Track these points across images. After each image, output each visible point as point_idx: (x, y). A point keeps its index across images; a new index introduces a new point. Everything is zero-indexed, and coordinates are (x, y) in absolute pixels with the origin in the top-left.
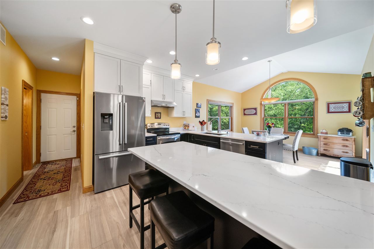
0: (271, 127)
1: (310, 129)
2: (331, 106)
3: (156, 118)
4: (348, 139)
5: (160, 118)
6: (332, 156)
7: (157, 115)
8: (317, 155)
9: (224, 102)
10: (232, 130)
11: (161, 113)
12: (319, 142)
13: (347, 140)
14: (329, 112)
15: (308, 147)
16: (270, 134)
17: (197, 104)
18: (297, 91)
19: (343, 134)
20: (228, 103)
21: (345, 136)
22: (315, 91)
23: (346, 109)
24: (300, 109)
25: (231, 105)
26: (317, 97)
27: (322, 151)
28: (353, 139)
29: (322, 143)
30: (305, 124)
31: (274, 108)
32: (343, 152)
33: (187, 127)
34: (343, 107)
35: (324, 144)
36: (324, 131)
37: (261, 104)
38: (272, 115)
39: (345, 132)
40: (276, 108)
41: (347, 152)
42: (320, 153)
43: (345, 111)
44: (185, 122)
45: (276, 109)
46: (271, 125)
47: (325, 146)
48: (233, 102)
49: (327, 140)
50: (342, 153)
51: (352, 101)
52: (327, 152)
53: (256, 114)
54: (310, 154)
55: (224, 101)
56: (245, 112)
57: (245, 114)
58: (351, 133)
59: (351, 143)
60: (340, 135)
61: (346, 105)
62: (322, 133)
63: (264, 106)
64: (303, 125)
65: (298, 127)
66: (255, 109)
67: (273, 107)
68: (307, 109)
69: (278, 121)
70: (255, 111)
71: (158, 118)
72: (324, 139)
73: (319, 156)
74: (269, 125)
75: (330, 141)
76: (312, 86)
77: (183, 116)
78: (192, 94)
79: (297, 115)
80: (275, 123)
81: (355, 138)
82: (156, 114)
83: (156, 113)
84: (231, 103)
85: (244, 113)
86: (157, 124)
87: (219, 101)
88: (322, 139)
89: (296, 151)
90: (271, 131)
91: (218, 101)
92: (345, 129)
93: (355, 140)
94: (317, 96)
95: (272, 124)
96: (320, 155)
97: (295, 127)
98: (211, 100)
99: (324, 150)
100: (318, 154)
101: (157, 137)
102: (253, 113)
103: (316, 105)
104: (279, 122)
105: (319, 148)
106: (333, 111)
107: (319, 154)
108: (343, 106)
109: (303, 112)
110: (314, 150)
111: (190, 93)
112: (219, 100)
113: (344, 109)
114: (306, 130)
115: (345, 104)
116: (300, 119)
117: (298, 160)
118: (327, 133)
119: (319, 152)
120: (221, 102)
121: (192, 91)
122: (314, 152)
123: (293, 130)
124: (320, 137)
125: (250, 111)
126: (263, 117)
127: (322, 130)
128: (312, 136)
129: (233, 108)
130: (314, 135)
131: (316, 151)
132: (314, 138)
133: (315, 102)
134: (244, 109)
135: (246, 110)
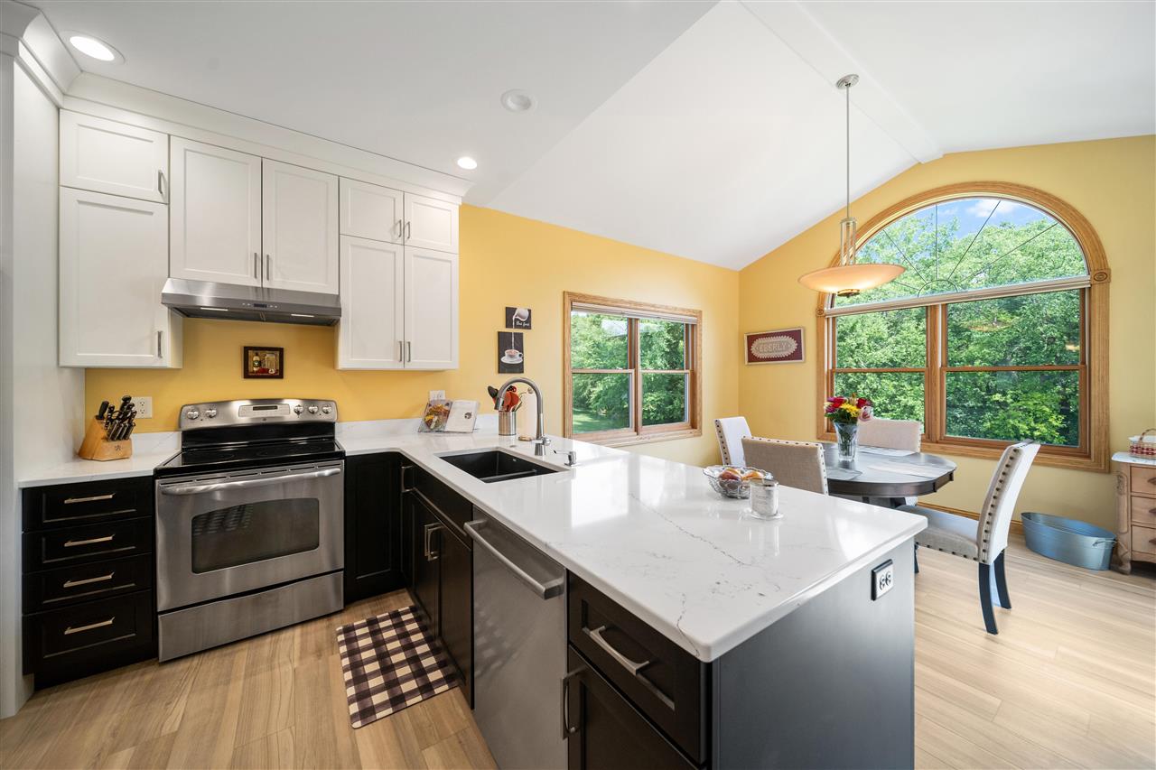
0: (854, 421)
1: (1025, 410)
3: (247, 375)
5: (280, 375)
7: (255, 358)
8: (1110, 568)
9: (653, 306)
10: (693, 425)
11: (281, 350)
12: (1124, 500)
15: (1052, 521)
16: (847, 454)
17: (510, 312)
18: (974, 280)
20: (676, 309)
22: (1094, 232)
24: (989, 342)
25: (691, 320)
26: (1105, 263)
27: (1139, 544)
29: (1143, 506)
30: (1004, 394)
31: (891, 340)
33: (435, 419)
35: (1155, 513)
36: (1152, 441)
37: (820, 312)
38: (885, 364)
40: (898, 337)
42: (1128, 556)
44: (437, 395)
45: (897, 343)
46: (854, 408)
48: (700, 309)
53: (797, 355)
54: (1068, 557)
55: (653, 303)
56: (754, 348)
57: (752, 358)
62: (1139, 450)
63: (834, 318)
64: (997, 397)
65: (979, 405)
66: (796, 335)
67: (886, 336)
68: (1012, 343)
69: (905, 384)
70: (793, 345)
71: (263, 374)
72: (1155, 484)
73: (1123, 573)
74: (844, 406)
76: (1074, 210)
77: (399, 366)
78: (455, 259)
79: (977, 363)
80: (894, 391)
82: (250, 353)
83: (246, 349)
84: (689, 310)
85: (749, 351)
86: (247, 403)
87: (630, 302)
88: (1141, 485)
89: (1000, 561)
90: (855, 439)
91: (622, 301)
94: (1104, 257)
95: (859, 406)
96: (1128, 567)
97: (966, 404)
98: (584, 296)
100: (1114, 562)
101: (157, 482)
102: (786, 353)
104: (909, 388)
105: (1124, 529)
107: (1121, 564)
109: (1000, 351)
110: (1094, 539)
111: (445, 256)
112: (627, 298)
114: (1009, 417)
116: (987, 376)
117: (1006, 603)
119: (1125, 553)
120: (640, 305)
121: (456, 250)
122: (1095, 549)
123: (959, 416)
124: (1126, 471)
125: (772, 343)
126: (830, 368)
127: (1139, 437)
128: (1076, 462)
129: (701, 330)
130: (1089, 457)
131: (1107, 544)
132: (1087, 470)
133: (1090, 288)
134: (748, 337)
135: (760, 341)
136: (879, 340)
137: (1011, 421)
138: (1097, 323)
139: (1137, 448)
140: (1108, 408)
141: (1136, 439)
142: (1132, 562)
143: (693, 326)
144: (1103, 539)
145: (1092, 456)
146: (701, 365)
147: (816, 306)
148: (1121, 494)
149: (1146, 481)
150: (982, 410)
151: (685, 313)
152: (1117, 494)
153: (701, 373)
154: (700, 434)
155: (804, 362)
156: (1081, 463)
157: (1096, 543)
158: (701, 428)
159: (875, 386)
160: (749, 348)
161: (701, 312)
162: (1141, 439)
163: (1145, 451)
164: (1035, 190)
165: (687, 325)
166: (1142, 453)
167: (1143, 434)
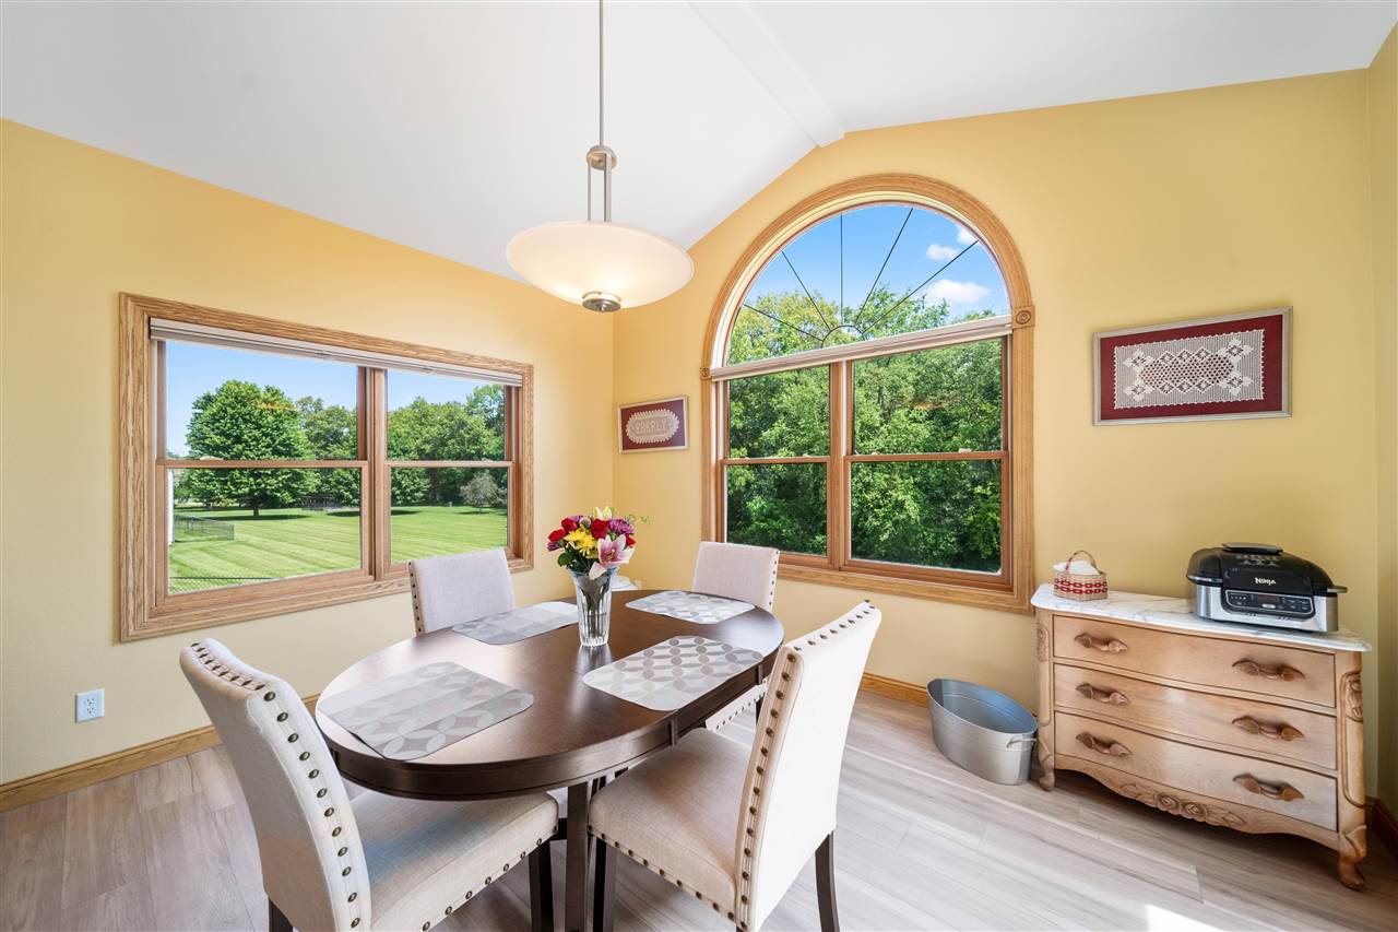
2: (1128, 362)
4: (1296, 661)
6: (1150, 802)
8: (1030, 783)
10: (518, 552)
12: (1045, 668)
13: (1282, 671)
14: (1109, 411)
19: (1253, 606)
21: (1269, 632)
22: (1016, 250)
23: (1247, 381)
26: (1029, 298)
27: (1064, 742)
28: (1345, 667)
29: (1069, 679)
32: (1252, 789)
34: (1220, 368)
35: (1087, 690)
36: (1082, 570)
37: (705, 372)
39: (1264, 588)
41: (1282, 790)
42: (1051, 762)
43: (1235, 394)
47: (1091, 705)
49: (1110, 660)
50: (1241, 795)
51: (1291, 310)
52: (1111, 762)
53: (680, 438)
56: (631, 428)
57: (628, 444)
58: (1321, 603)
59: (1322, 699)
60: (1218, 612)
61: (1247, 350)
62: (1065, 586)
63: (724, 383)
66: (675, 406)
70: (676, 423)
72: (1087, 645)
73: (1046, 788)
75: (1130, 664)
81: (1358, 655)
85: (624, 433)
88: (1066, 646)
92: (1259, 560)
93: (1357, 673)
96: (1050, 778)
99: (1087, 740)
100: (1034, 771)
102: (668, 436)
103: (1019, 359)
105: (1045, 717)
106: (1139, 400)
107: (1043, 774)
108: (1222, 352)
110: (1009, 737)
113: (1223, 384)
115: (1235, 339)
118: (1098, 590)
119: (1047, 757)
122: (1009, 750)
124: (1046, 622)
125: (650, 420)
126: (721, 457)
127: (1065, 564)
128: (997, 598)
129: (531, 396)
130: (1010, 590)
131: (1024, 742)
132: (1009, 610)
133: (1011, 335)
134: (623, 410)
135: (636, 417)
136: (872, 429)
137: (990, 514)
138: (1019, 387)
139: (1062, 582)
140: (1032, 518)
141: (1060, 567)
142: (1056, 771)
143: (518, 389)
144: (1019, 736)
145: (1015, 591)
146: (531, 454)
147: (700, 365)
148: (1042, 661)
149: (1072, 640)
150: (966, 503)
151: (494, 366)
152: (1036, 659)
153: (531, 468)
154: (531, 565)
155: (688, 449)
156: (1001, 600)
157: (1011, 743)
158: (531, 556)
159: (867, 479)
160: (624, 428)
161: (530, 367)
162: (1067, 568)
163: (1072, 587)
164: (949, 187)
165: (509, 389)
166: (1069, 590)
167: (1070, 560)
